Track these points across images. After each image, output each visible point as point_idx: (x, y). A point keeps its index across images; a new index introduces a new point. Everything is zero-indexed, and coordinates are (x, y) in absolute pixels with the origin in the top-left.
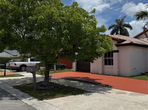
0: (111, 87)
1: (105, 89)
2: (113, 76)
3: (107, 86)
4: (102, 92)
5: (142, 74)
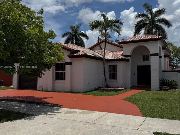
0: (60, 106)
1: (53, 109)
2: (65, 92)
3: (56, 105)
4: (49, 113)
5: (96, 89)
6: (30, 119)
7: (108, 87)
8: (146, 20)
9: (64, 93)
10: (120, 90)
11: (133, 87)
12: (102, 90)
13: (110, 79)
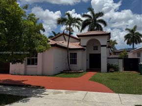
0: (43, 88)
1: (39, 91)
2: (38, 75)
3: (39, 87)
4: (38, 95)
5: (62, 72)
6: (26, 102)
7: (70, 70)
8: (90, 20)
9: (36, 76)
10: (80, 72)
11: (88, 70)
12: (67, 73)
13: (71, 64)
